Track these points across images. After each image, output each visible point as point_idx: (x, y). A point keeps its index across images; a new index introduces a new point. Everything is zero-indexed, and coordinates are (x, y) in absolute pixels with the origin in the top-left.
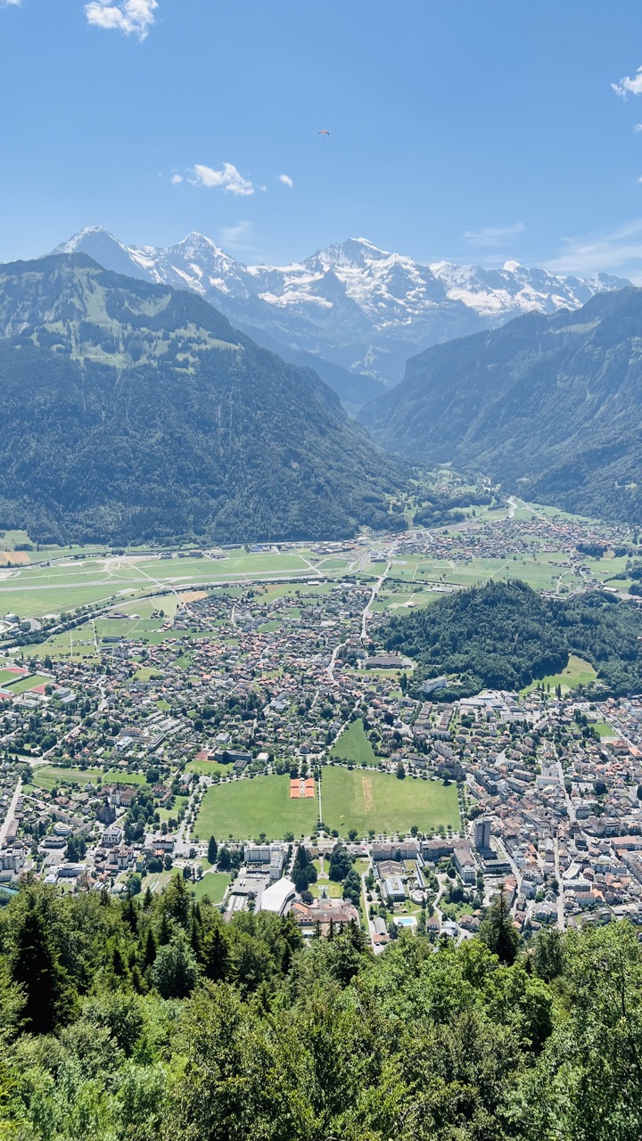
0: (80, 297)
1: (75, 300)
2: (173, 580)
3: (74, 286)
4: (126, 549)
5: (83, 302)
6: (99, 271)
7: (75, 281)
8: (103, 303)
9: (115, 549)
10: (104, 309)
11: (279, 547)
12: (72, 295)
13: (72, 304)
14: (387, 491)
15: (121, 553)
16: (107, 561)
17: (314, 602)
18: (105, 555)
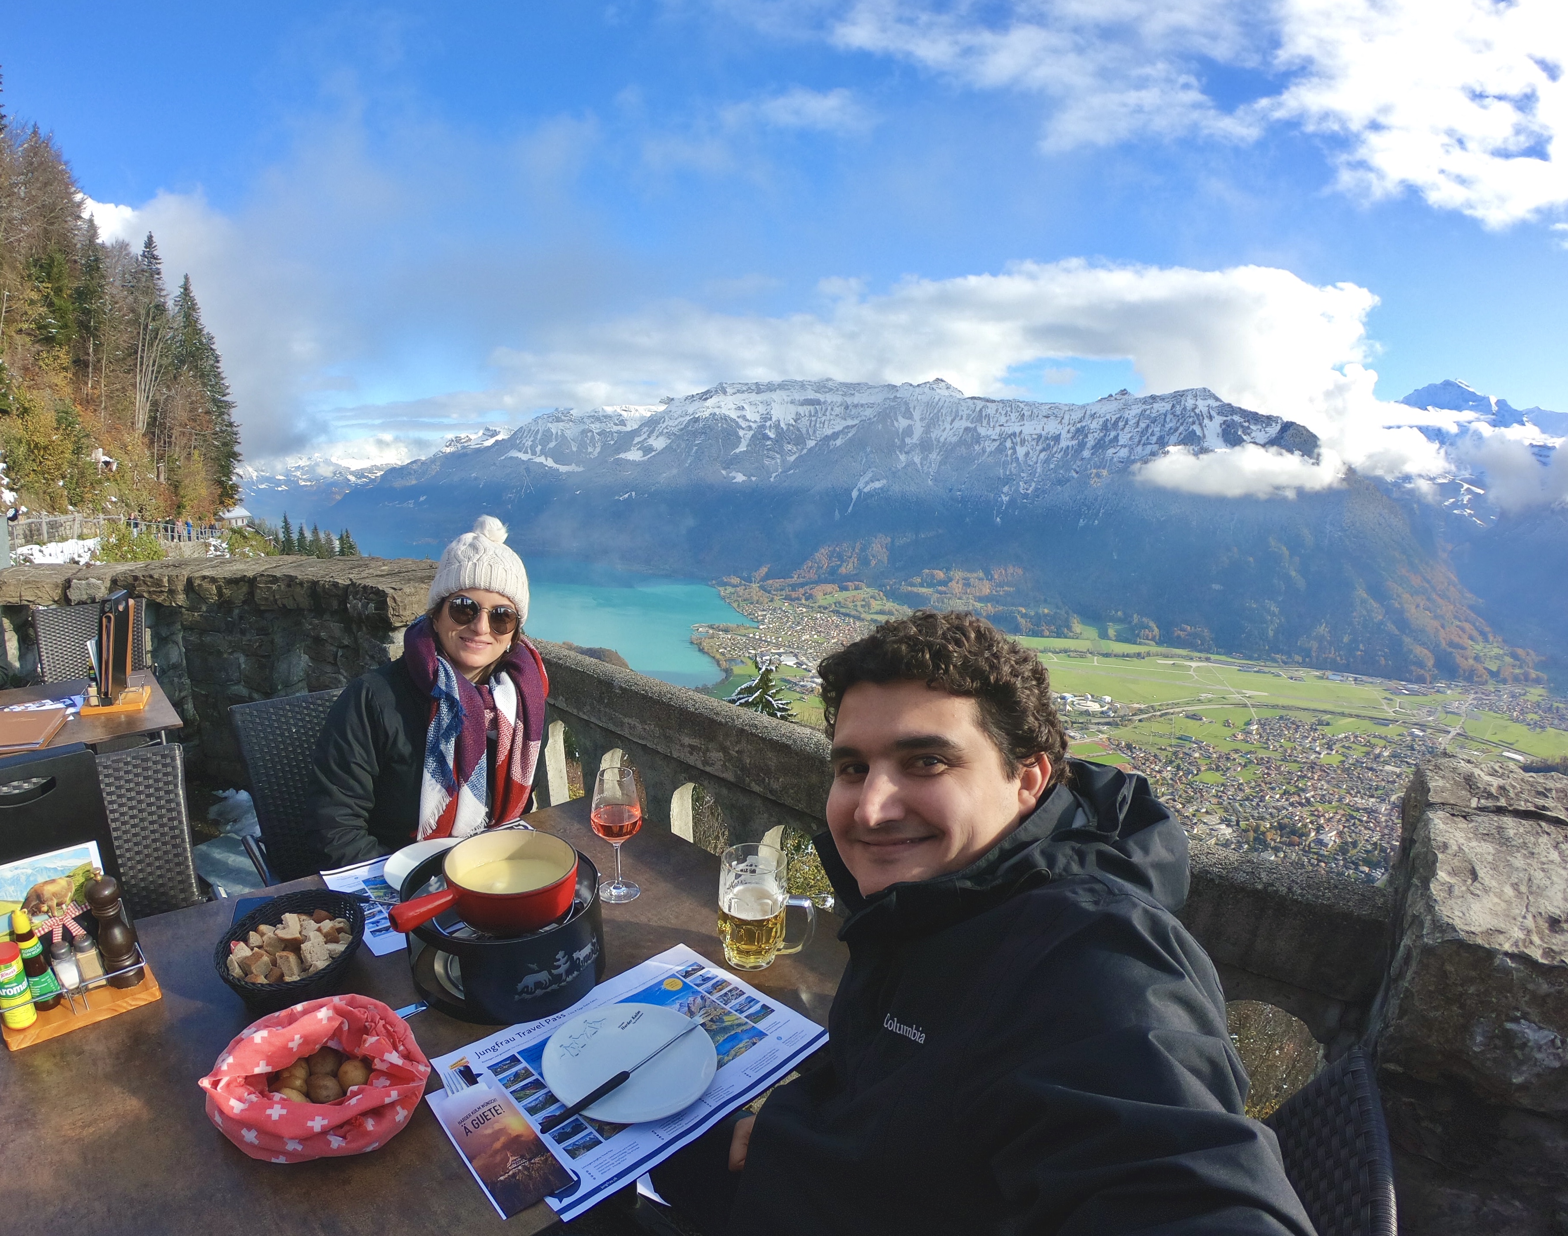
0: (1200, 424)
1: (1196, 428)
2: (1249, 693)
3: (1197, 415)
4: (1213, 657)
5: (1202, 429)
6: (1218, 403)
7: (1197, 411)
8: (1219, 430)
9: (1203, 655)
10: (1221, 435)
11: (1356, 679)
12: (1194, 423)
13: (1194, 432)
14: (1471, 638)
15: (1208, 660)
16: (1194, 664)
17: (1382, 743)
18: (1192, 659)
